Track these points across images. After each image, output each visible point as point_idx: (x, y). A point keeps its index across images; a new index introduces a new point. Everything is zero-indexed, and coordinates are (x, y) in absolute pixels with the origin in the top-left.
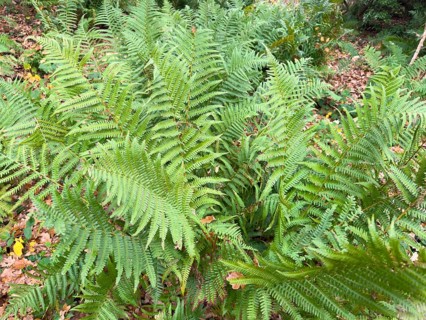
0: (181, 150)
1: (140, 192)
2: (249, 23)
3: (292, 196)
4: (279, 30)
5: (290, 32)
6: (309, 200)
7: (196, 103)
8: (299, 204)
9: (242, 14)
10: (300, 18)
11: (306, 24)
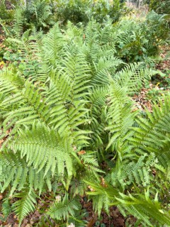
0: (67, 118)
1: (40, 150)
2: (115, 33)
3: (126, 143)
4: (131, 36)
5: (138, 38)
6: (136, 145)
7: (77, 91)
8: (130, 147)
9: (111, 28)
10: (144, 28)
11: (148, 32)
